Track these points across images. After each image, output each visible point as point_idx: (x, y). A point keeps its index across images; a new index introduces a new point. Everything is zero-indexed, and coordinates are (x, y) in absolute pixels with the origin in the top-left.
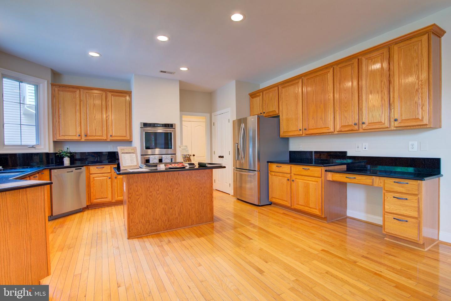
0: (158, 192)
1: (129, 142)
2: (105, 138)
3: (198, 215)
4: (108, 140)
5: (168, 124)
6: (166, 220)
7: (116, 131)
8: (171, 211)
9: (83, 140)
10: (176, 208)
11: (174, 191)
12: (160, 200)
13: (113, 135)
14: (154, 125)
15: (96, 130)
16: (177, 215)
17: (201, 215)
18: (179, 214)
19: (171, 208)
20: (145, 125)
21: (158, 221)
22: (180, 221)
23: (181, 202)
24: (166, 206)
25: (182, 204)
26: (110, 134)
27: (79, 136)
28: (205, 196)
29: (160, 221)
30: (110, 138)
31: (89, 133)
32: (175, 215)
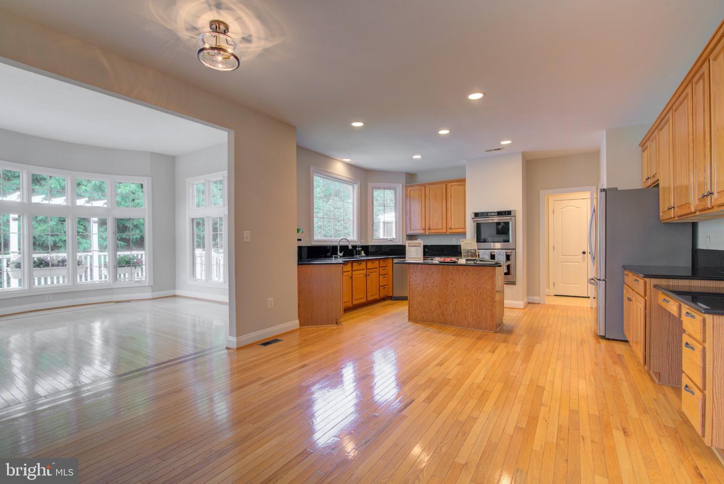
0: (433, 285)
1: (464, 234)
2: (444, 230)
3: (475, 318)
4: (448, 233)
5: (505, 212)
6: (440, 314)
7: (454, 224)
8: (445, 306)
9: (427, 233)
10: (451, 304)
11: (449, 285)
12: (435, 292)
13: (452, 227)
14: (486, 215)
15: (437, 223)
16: (451, 311)
17: (479, 320)
18: (453, 311)
19: (446, 303)
20: (476, 215)
21: (433, 312)
22: (455, 319)
23: (456, 300)
24: (440, 300)
25: (457, 302)
26: (449, 226)
27: (424, 229)
28: (484, 299)
29: (435, 312)
30: (449, 231)
31: (431, 228)
32: (450, 311)
